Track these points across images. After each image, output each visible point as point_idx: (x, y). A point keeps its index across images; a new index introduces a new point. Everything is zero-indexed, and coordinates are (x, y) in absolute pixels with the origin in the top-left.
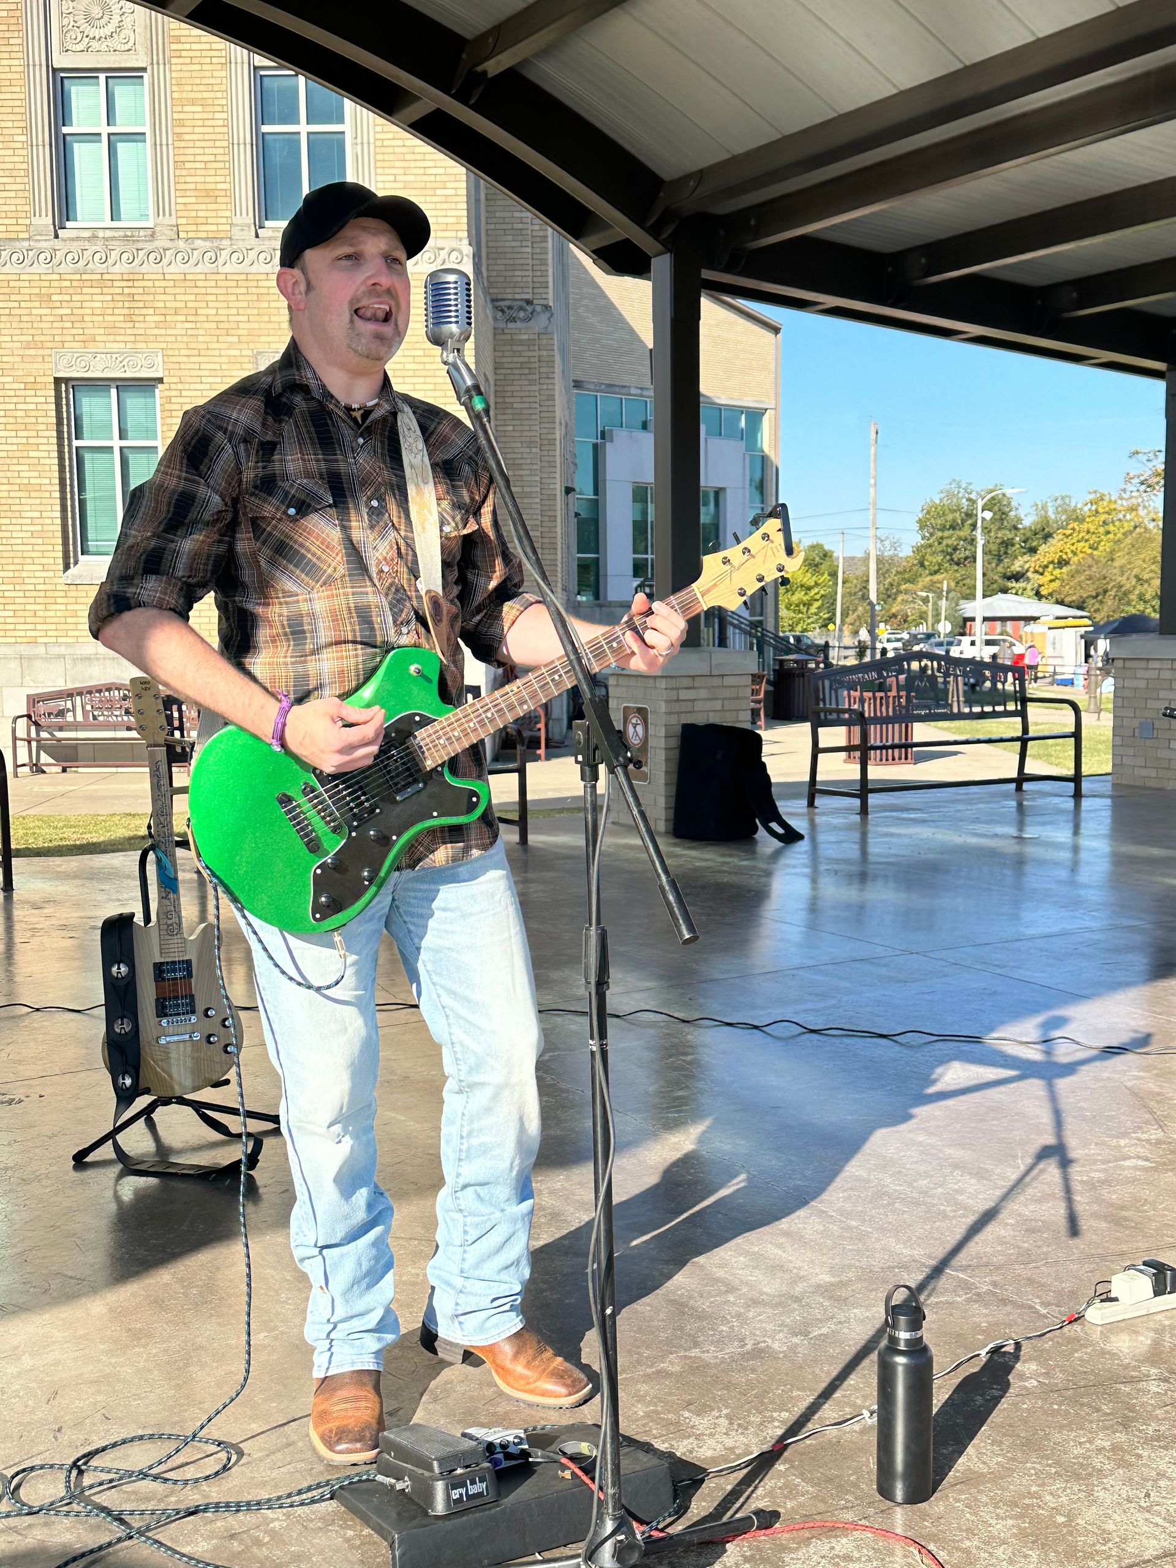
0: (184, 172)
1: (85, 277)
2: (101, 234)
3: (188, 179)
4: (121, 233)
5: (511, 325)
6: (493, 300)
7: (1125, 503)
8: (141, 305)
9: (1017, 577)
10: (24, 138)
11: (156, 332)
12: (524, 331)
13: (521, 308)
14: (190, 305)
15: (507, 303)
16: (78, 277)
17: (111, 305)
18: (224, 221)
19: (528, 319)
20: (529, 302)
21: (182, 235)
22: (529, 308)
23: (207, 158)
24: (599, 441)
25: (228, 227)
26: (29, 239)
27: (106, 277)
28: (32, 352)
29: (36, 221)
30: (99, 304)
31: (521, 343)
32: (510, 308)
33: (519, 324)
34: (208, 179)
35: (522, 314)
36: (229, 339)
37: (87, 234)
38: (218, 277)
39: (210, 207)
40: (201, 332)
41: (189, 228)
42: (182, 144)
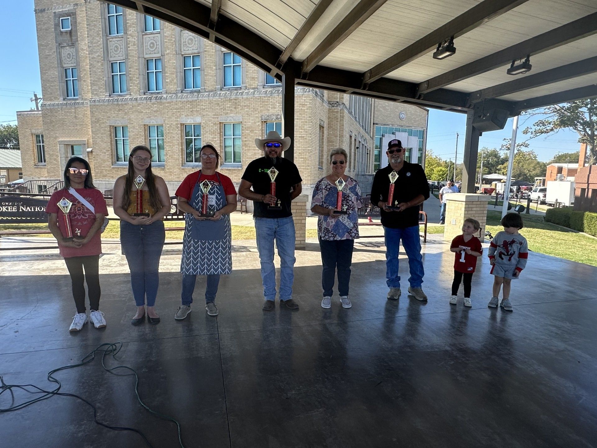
0: (248, 74)
1: (226, 99)
2: (230, 89)
3: (249, 75)
4: (234, 89)
5: (333, 108)
6: (329, 102)
7: (527, 153)
8: (237, 105)
9: (499, 170)
10: (215, 68)
11: (241, 111)
12: (336, 109)
13: (335, 104)
14: (248, 105)
15: (332, 103)
16: (225, 99)
17: (231, 105)
18: (256, 84)
19: (337, 106)
20: (337, 102)
21: (247, 88)
22: (337, 104)
23: (253, 70)
24: (381, 137)
25: (257, 86)
26: (215, 91)
27: (231, 99)
28: (215, 117)
29: (217, 87)
30: (229, 105)
31: (335, 112)
32: (333, 104)
33: (335, 108)
34: (253, 75)
35: (336, 105)
36: (256, 112)
37: (228, 89)
38: (254, 98)
39: (253, 81)
40: (250, 111)
41: (249, 87)
42: (248, 67)
